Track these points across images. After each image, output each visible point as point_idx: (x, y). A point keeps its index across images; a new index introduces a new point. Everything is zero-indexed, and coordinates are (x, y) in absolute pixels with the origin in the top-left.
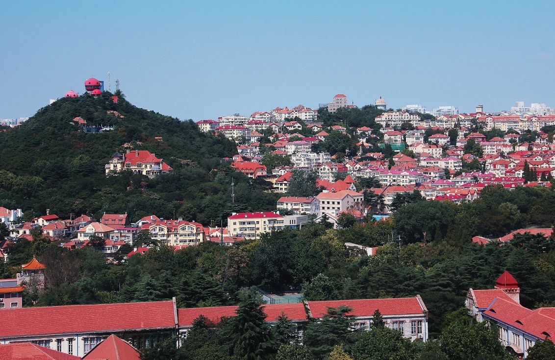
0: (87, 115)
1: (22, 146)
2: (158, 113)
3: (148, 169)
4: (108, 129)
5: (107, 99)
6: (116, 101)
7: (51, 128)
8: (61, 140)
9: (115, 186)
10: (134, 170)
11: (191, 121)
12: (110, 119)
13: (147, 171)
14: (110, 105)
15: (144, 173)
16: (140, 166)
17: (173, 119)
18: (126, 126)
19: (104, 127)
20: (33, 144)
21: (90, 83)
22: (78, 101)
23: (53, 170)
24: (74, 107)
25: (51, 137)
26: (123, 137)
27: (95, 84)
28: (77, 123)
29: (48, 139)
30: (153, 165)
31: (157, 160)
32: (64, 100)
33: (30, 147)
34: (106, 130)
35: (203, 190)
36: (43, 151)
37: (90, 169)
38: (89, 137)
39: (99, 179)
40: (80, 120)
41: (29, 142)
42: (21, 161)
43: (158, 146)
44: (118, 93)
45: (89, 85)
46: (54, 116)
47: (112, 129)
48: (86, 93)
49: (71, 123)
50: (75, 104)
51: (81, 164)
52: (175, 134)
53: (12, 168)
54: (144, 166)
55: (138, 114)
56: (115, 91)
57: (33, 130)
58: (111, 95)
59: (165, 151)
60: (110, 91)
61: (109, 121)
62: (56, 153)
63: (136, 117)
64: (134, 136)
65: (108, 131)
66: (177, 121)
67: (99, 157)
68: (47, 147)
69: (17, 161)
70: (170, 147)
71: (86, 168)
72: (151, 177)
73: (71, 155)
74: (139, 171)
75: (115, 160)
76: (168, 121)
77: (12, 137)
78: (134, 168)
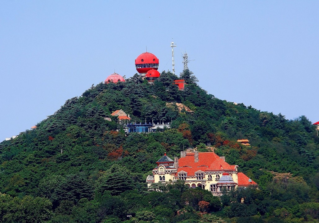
0: (133, 107)
1: (31, 156)
2: (250, 107)
3: (214, 182)
4: (162, 127)
5: (168, 85)
6: (182, 87)
7: (75, 127)
8: (88, 145)
9: (158, 208)
10: (191, 184)
11: (304, 120)
12: (166, 112)
13: (211, 186)
14: (173, 94)
15: (208, 188)
16: (201, 177)
17: (274, 117)
18: (190, 122)
19: (156, 123)
20: (47, 152)
21: (142, 60)
22: (122, 87)
23: (69, 189)
24: (115, 97)
25: (74, 142)
26: (185, 138)
27: (151, 61)
28: (115, 119)
29: (70, 145)
30: (221, 175)
31: (227, 167)
32: (101, 87)
33: (42, 157)
34: (159, 129)
35: (299, 214)
36: (60, 162)
37: (123, 185)
38: (132, 139)
39: (133, 199)
40: (121, 114)
41: (40, 150)
42: (26, 179)
43: (241, 153)
44: (187, 75)
45: (141, 63)
46: (82, 110)
47: (168, 126)
48: (136, 75)
49: (107, 119)
50: (117, 91)
51: (110, 177)
52: (274, 139)
53: (10, 190)
54: (207, 176)
55: (216, 107)
56: (182, 72)
57: (49, 131)
58: (174, 78)
59: (251, 161)
60: (173, 73)
61: (164, 115)
62: (80, 165)
63: (213, 111)
64: (202, 137)
65: (161, 130)
66: (280, 120)
67: (143, 170)
68: (67, 156)
69: (18, 179)
70: (259, 155)
71: (118, 183)
72: (217, 193)
73: (100, 167)
74: (200, 186)
75: (161, 169)
76: (265, 118)
77: (18, 143)
78: (191, 181)
